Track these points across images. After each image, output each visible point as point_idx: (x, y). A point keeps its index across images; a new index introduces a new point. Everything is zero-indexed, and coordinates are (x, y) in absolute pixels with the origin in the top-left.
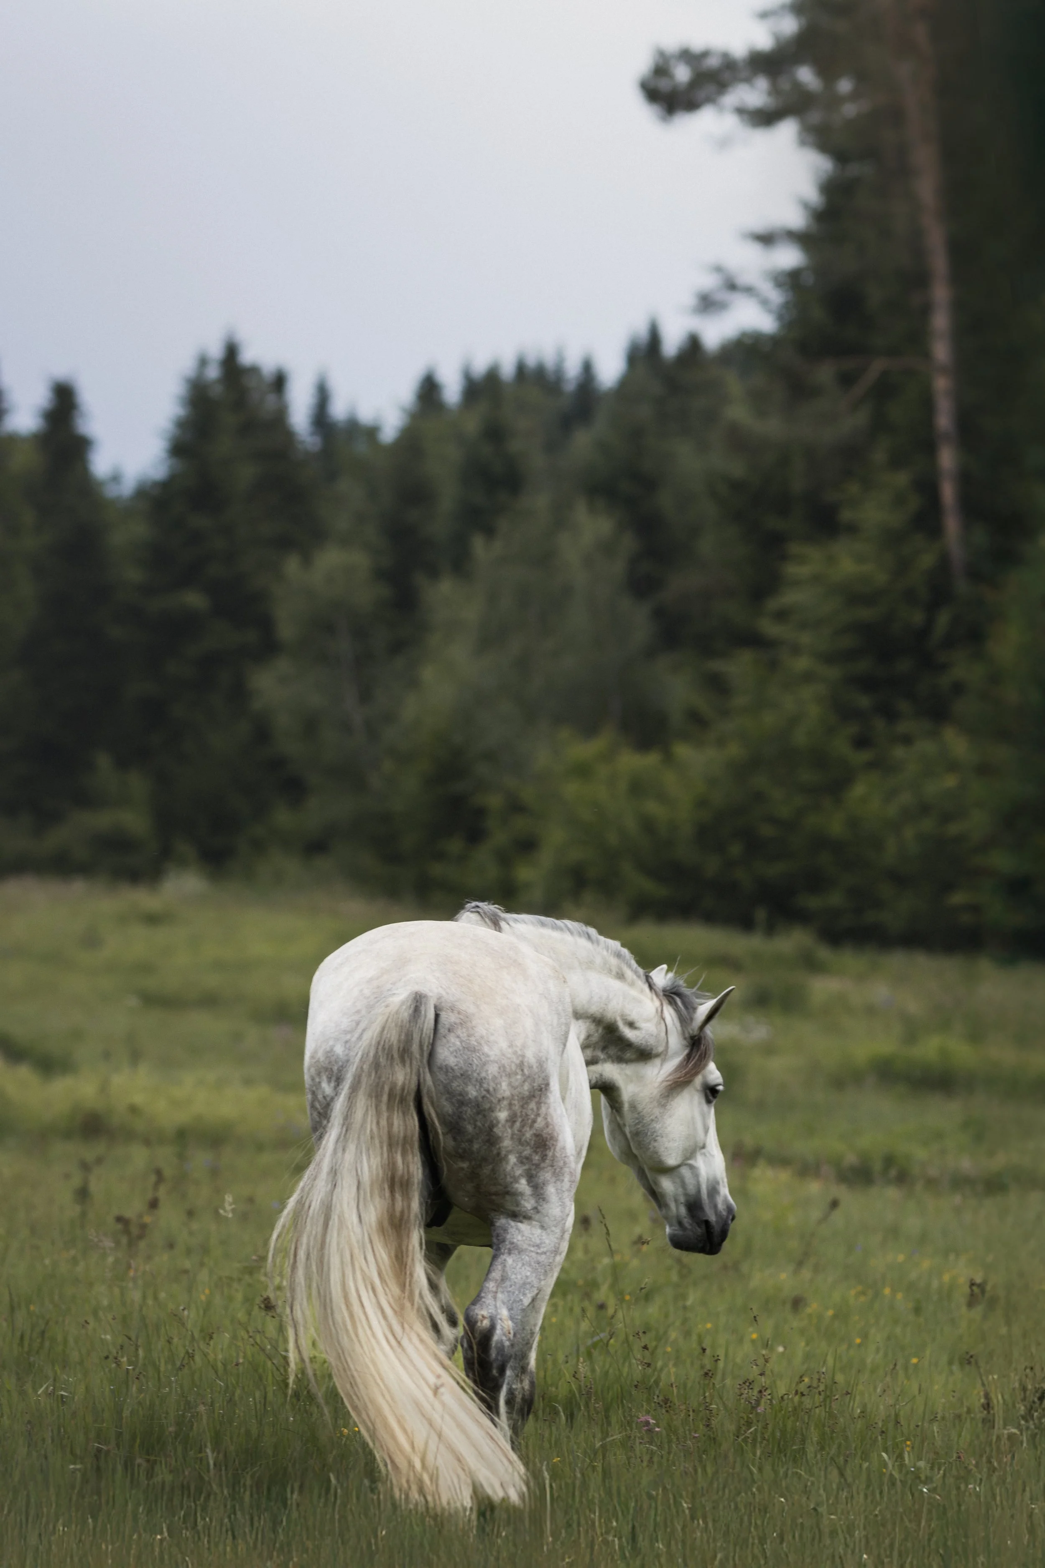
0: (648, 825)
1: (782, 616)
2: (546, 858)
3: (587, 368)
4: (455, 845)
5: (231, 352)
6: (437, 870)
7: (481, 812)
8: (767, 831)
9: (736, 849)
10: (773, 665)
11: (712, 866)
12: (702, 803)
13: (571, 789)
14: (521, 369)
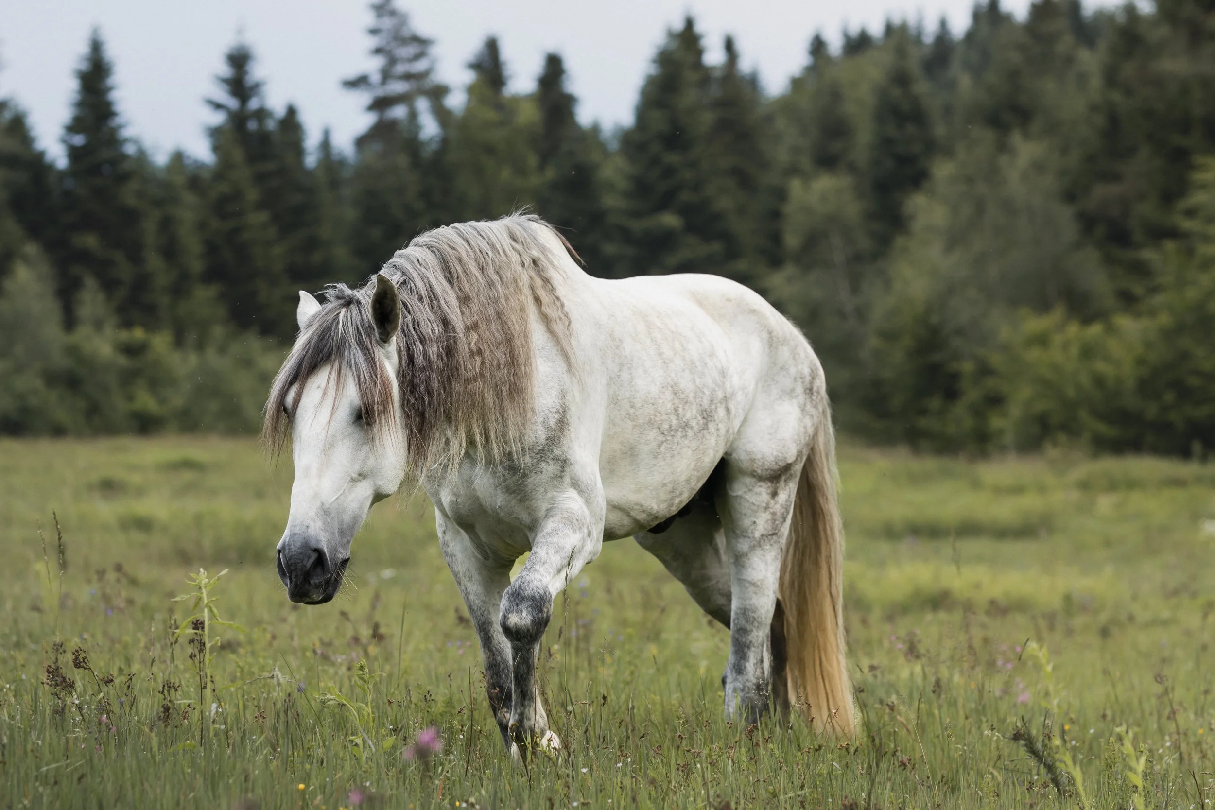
0: (1099, 381)
1: (1190, 213)
2: (1015, 410)
3: (943, 24)
4: (935, 403)
5: (689, 23)
6: (924, 422)
7: (955, 376)
8: (1194, 381)
9: (1169, 397)
10: (1190, 252)
11: (1151, 411)
12: (1140, 362)
13: (1034, 354)
14: (889, 29)
